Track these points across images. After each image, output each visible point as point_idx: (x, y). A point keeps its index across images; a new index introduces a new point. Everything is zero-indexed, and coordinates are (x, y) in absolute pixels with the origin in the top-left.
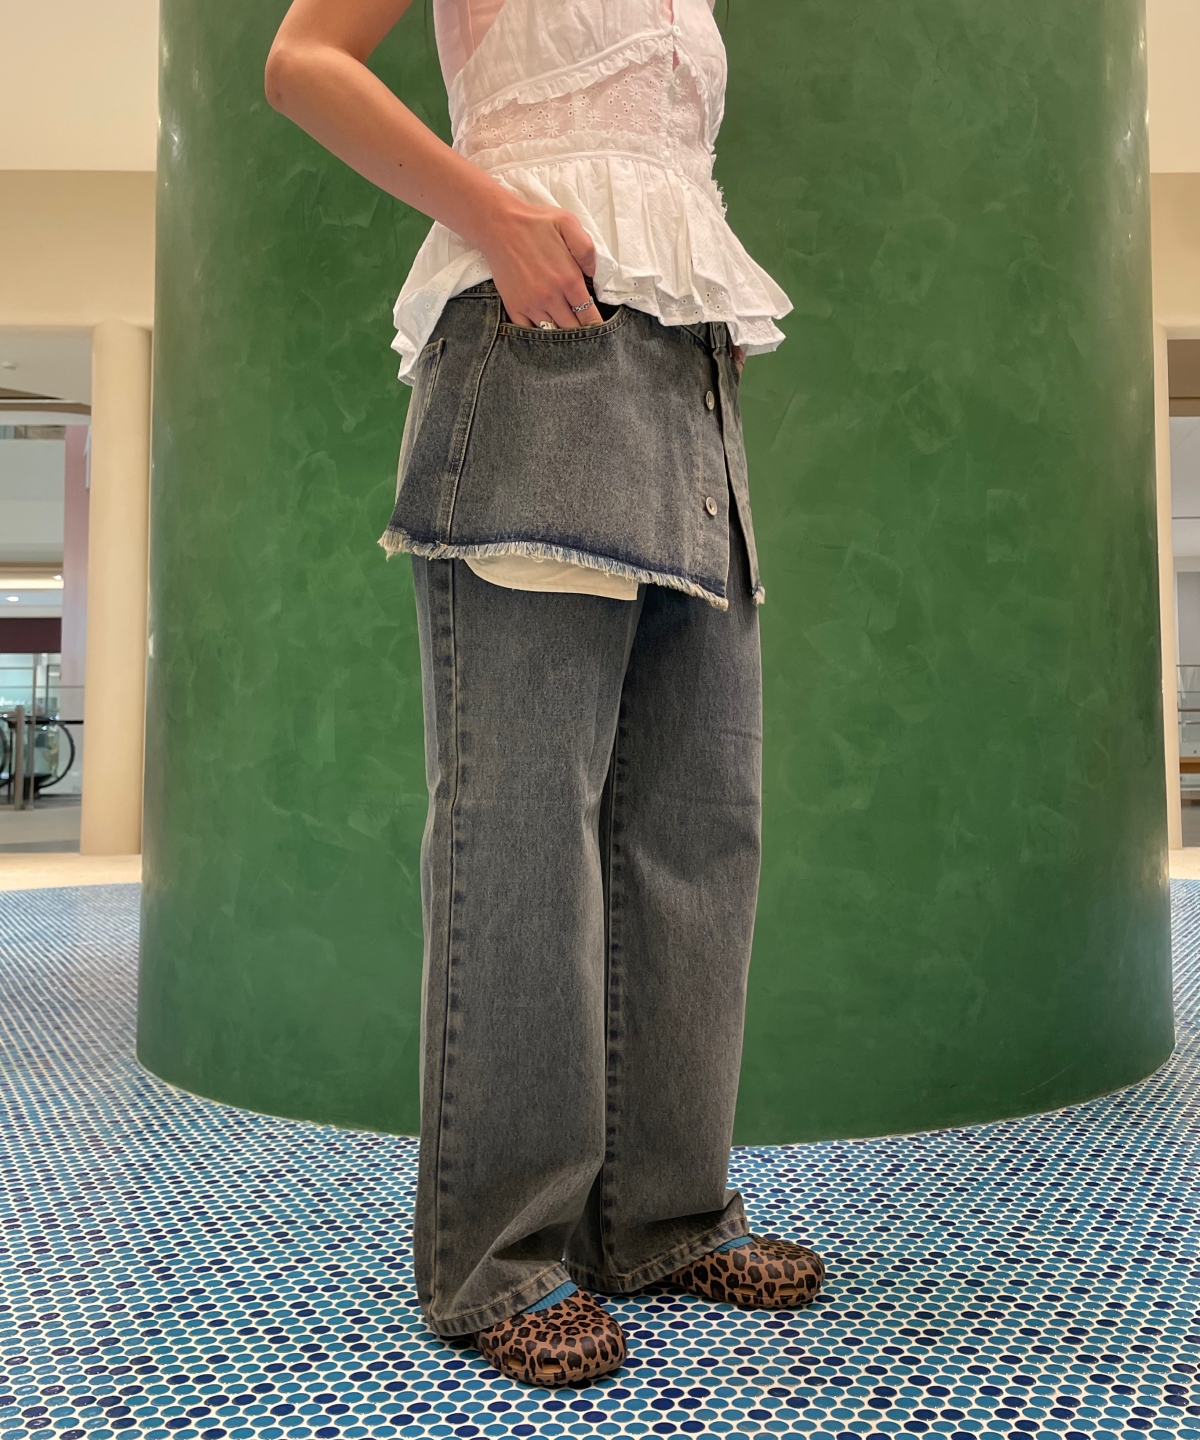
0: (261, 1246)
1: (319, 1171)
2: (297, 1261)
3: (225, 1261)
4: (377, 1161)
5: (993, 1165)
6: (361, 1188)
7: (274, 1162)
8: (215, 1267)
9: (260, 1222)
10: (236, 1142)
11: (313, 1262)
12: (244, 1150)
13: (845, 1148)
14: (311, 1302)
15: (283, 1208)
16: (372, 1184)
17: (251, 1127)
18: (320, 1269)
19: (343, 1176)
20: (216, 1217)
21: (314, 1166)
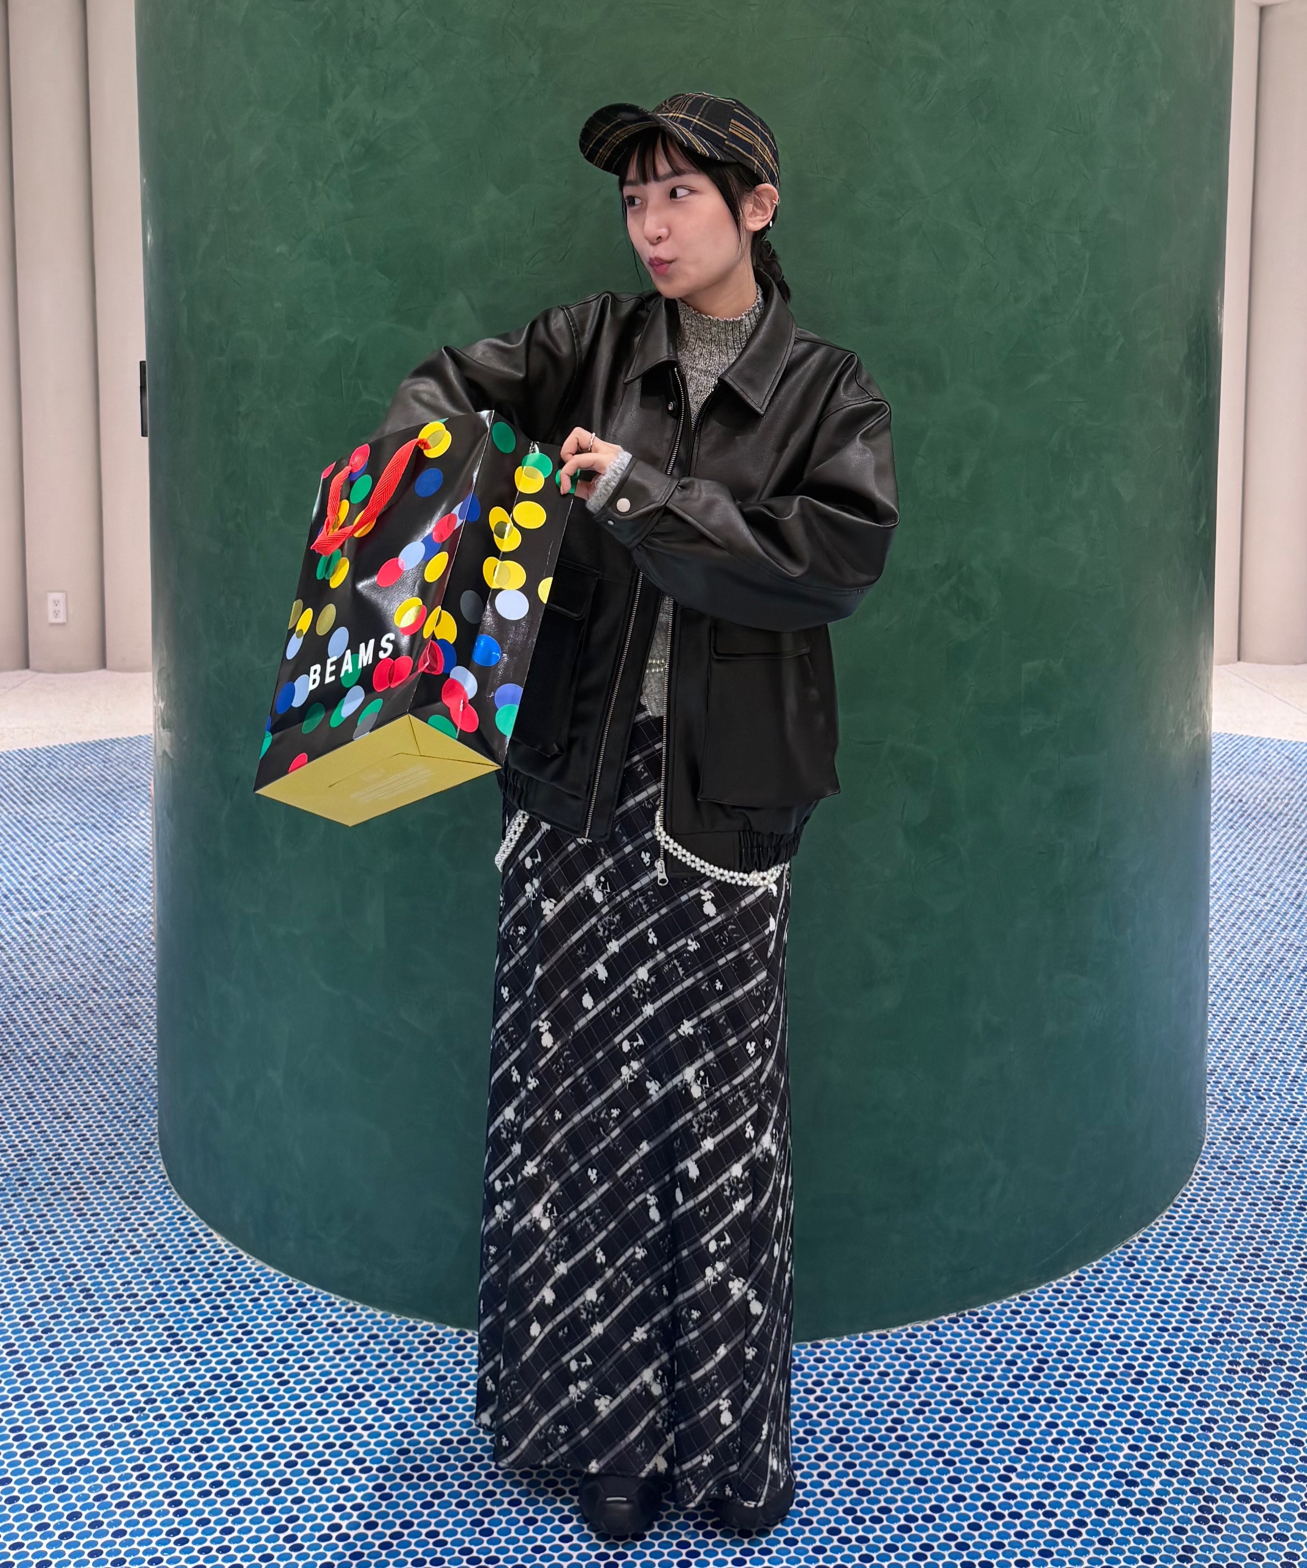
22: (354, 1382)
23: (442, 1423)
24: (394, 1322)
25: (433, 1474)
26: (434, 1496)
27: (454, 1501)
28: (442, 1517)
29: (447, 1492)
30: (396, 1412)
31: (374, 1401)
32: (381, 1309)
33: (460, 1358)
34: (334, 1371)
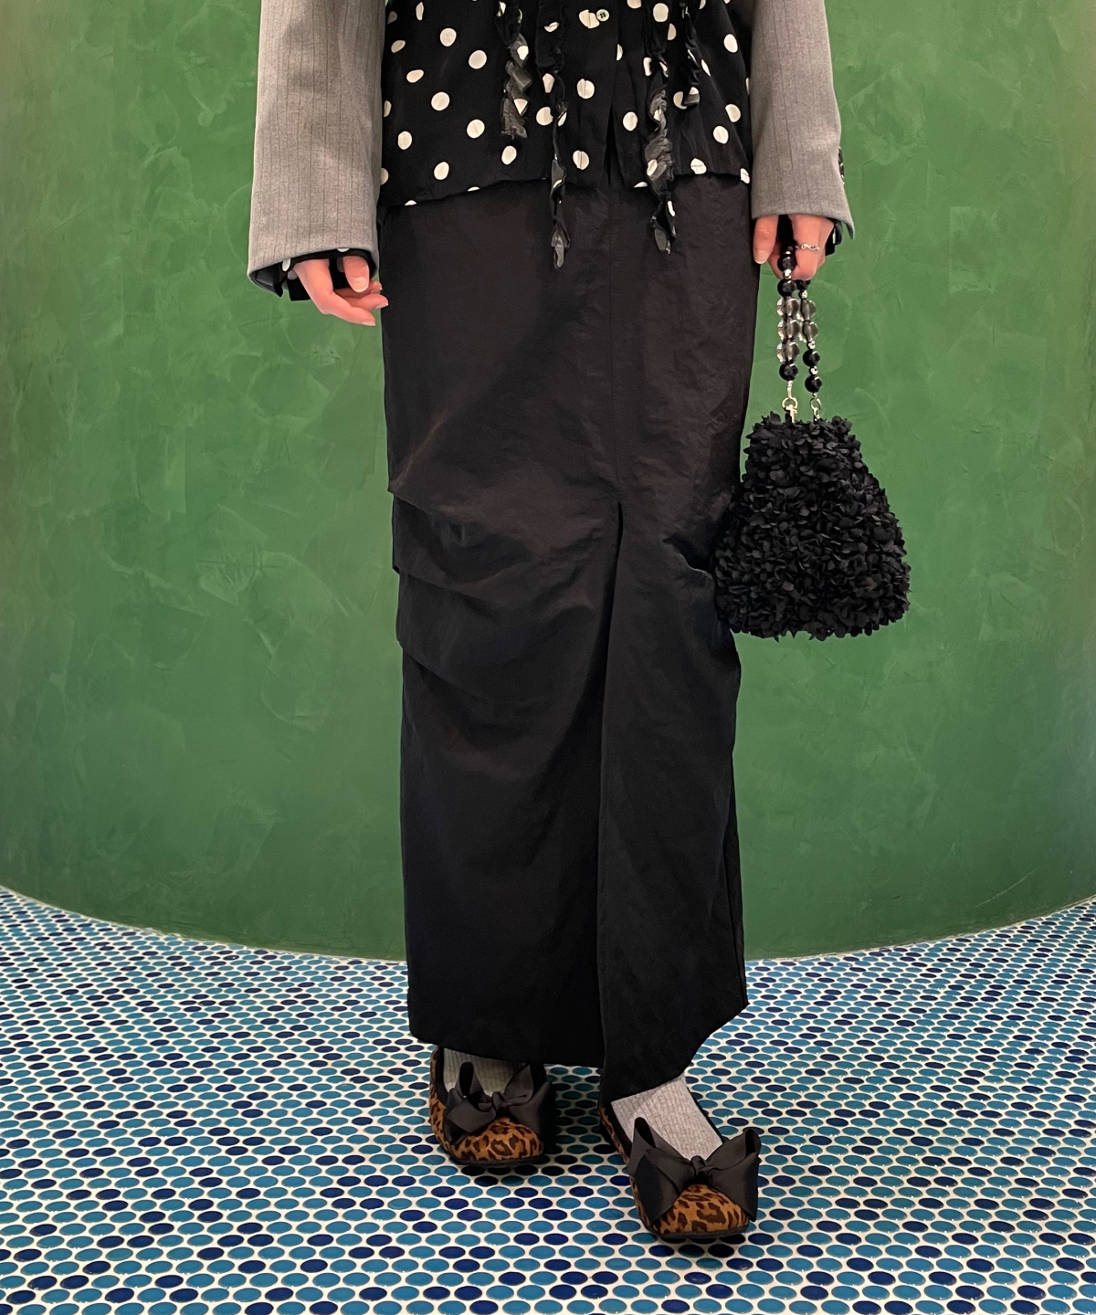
0: (94, 1086)
1: (162, 991)
2: (137, 1106)
3: (52, 1105)
4: (229, 980)
5: (942, 992)
6: (211, 1013)
7: (109, 980)
8: (40, 1112)
9: (93, 1056)
10: (65, 953)
11: (155, 1108)
12: (75, 964)
13: (772, 969)
14: (153, 1159)
15: (119, 1038)
16: (223, 1009)
17: (83, 934)
18: (164, 1117)
19: (190, 998)
20: (41, 1049)
21: (156, 985)
22: (114, 987)
23: (217, 1020)
24: (180, 943)
25: (192, 1062)
26: (187, 1081)
27: (215, 1085)
28: (196, 1099)
29: (207, 1077)
30: (161, 1011)
31: (133, 1003)
32: (166, 933)
33: (254, 970)
34: (91, 978)
